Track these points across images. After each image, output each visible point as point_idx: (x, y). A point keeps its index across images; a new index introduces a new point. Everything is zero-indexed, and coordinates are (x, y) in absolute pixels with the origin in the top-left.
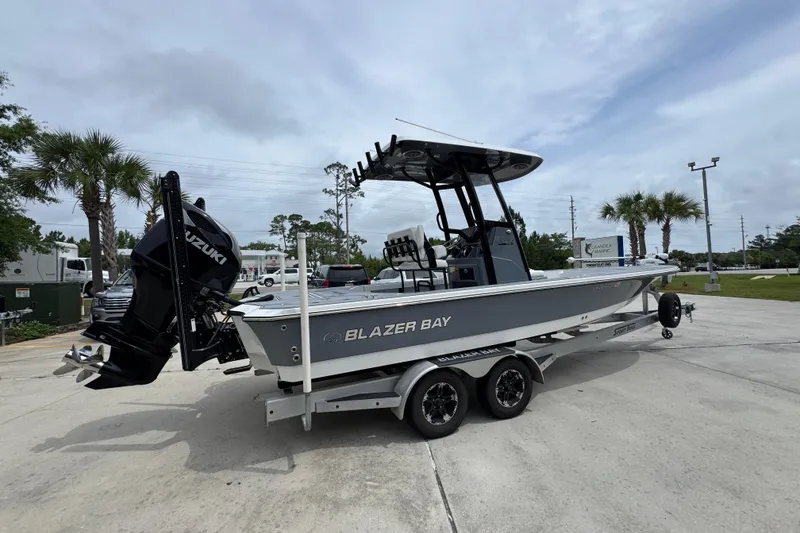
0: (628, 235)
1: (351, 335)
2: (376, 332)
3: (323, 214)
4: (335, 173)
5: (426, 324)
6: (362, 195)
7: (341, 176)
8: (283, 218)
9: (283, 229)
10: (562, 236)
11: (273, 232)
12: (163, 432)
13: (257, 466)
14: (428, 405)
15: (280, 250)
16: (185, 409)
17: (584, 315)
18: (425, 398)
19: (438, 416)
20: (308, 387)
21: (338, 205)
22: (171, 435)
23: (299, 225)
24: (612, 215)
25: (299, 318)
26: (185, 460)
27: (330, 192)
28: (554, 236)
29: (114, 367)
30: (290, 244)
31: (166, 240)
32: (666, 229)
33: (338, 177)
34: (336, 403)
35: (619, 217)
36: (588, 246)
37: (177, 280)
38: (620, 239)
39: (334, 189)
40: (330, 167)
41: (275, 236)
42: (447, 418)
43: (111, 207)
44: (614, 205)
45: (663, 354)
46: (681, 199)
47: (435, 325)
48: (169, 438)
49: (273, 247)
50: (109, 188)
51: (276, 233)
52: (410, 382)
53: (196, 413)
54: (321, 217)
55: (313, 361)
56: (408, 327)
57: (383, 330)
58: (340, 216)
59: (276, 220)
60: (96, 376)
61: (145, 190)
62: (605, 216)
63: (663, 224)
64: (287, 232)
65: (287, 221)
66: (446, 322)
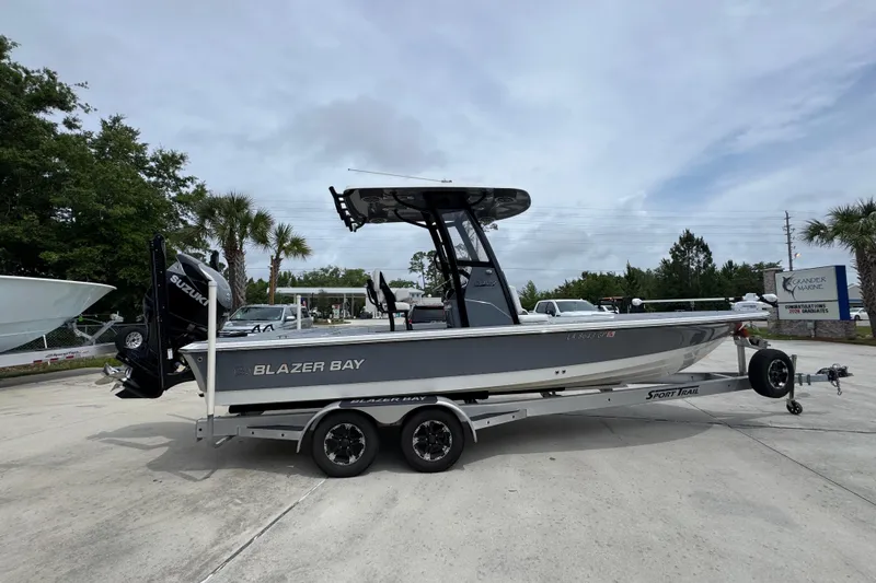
0: (854, 264)
1: (259, 370)
2: (283, 370)
5: (335, 366)
8: (422, 254)
9: (422, 266)
11: (412, 270)
14: (330, 443)
15: (418, 287)
17: (560, 369)
18: (328, 436)
19: (343, 456)
24: (822, 236)
29: (132, 383)
30: (430, 281)
35: (832, 239)
36: (786, 281)
38: (840, 271)
41: (413, 273)
42: (352, 459)
43: (243, 254)
44: (825, 221)
47: (345, 366)
49: (411, 284)
50: (242, 238)
51: (415, 270)
56: (315, 367)
57: (290, 368)
59: (415, 257)
60: (122, 388)
61: (271, 236)
62: (811, 238)
64: (426, 269)
65: (425, 257)
66: (358, 365)
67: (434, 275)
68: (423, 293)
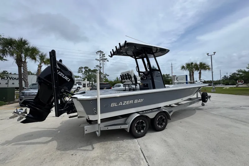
0: (189, 75)
1: (113, 105)
2: (121, 104)
3: (96, 67)
4: (99, 54)
5: (136, 101)
6: (108, 61)
7: (101, 55)
8: (82, 68)
9: (82, 71)
10: (169, 75)
11: (79, 72)
12: (47, 138)
13: (81, 148)
14: (136, 127)
15: (81, 78)
16: (54, 130)
17: (182, 99)
18: (136, 125)
19: (139, 131)
20: (99, 122)
21: (100, 64)
22: (50, 138)
23: (87, 70)
24: (184, 69)
25: (97, 99)
26: (56, 147)
27: (98, 60)
28: (166, 75)
29: (31, 116)
30: (84, 76)
31: (50, 73)
32: (200, 73)
33: (100, 55)
34: (107, 127)
35: (186, 69)
36: (177, 78)
37: (54, 86)
38: (187, 76)
39: (99, 59)
40: (98, 52)
42: (142, 131)
43: (26, 63)
44: (185, 66)
45: (203, 111)
46: (204, 64)
47: (139, 101)
48: (49, 140)
49: (79, 77)
50: (25, 57)
51: (80, 73)
52: (131, 120)
53: (58, 131)
54: (95, 68)
55: (101, 113)
56: (130, 102)
57: (123, 103)
58: (101, 67)
59: (80, 68)
60: (24, 119)
61: (38, 58)
62: (182, 69)
63: (199, 72)
64: (83, 72)
65: (83, 69)
66: (142, 100)
67: (86, 74)
68: (83, 79)
